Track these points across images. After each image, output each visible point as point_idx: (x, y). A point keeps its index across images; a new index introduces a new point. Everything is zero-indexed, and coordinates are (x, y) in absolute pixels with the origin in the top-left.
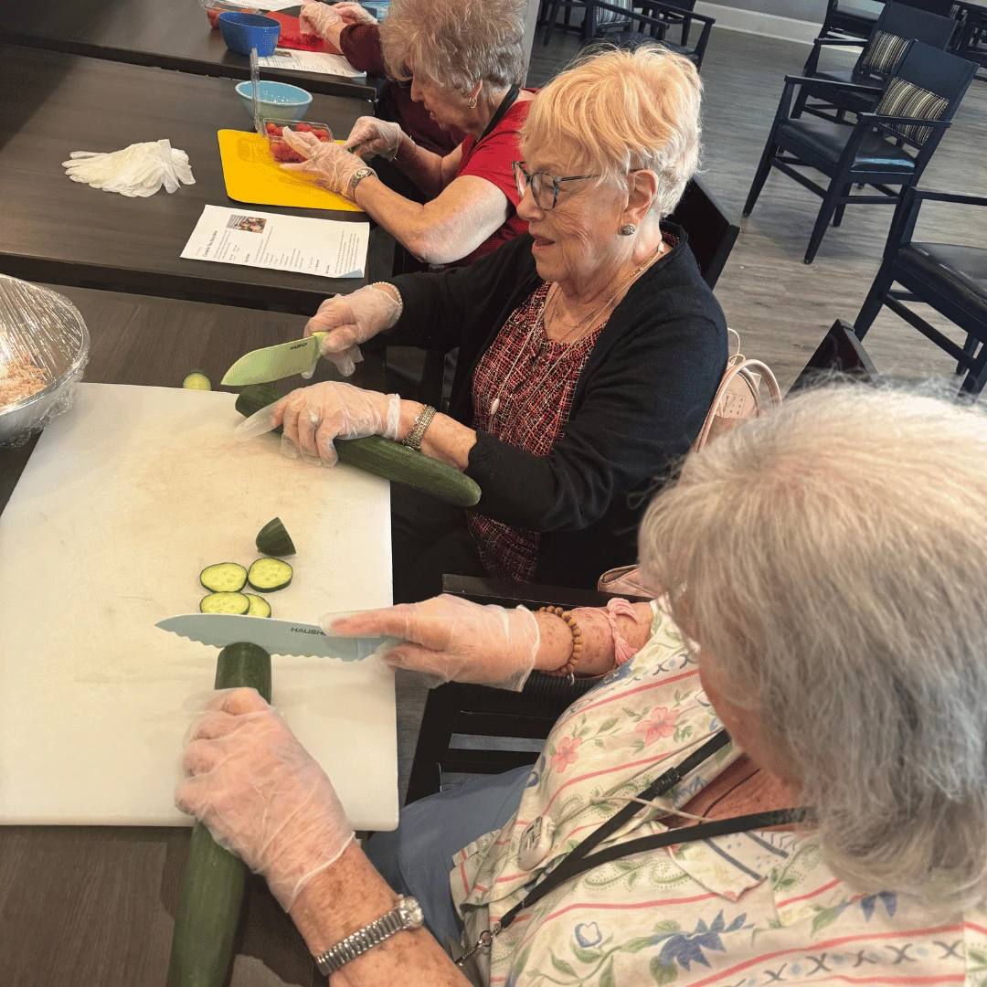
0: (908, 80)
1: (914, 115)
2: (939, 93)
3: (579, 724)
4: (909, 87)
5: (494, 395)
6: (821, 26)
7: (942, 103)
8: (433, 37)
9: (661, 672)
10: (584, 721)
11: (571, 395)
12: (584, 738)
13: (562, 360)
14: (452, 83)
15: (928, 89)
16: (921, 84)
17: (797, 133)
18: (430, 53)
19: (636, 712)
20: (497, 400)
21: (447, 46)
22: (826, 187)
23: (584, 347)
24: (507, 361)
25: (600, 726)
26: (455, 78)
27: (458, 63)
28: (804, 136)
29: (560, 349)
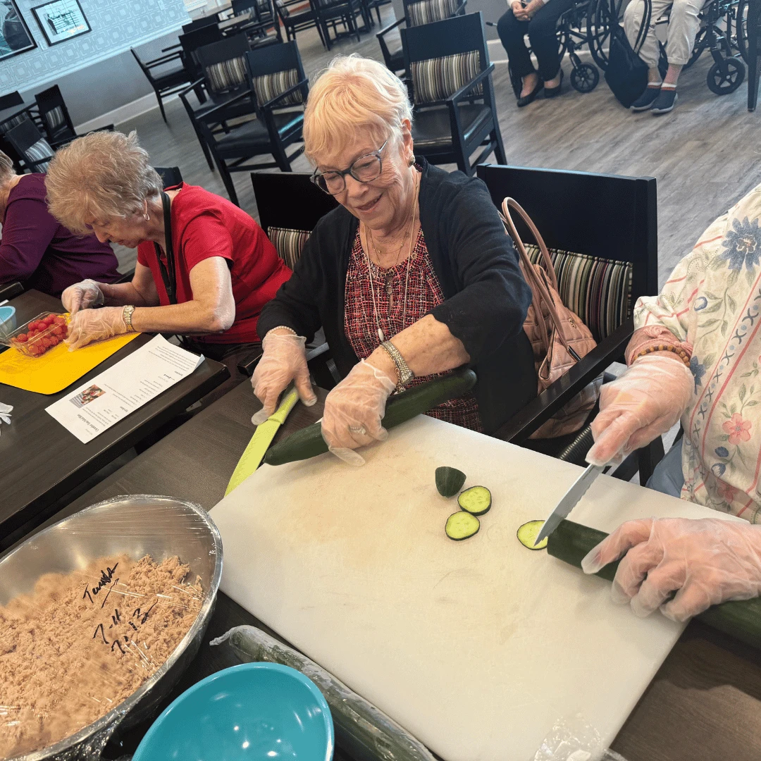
0: (262, 74)
1: (283, 90)
2: (286, 69)
3: (723, 410)
4: (266, 78)
5: (374, 328)
6: (154, 93)
7: (293, 73)
8: (101, 189)
9: (742, 338)
10: (724, 406)
11: (435, 282)
12: (738, 411)
13: (409, 272)
14: (129, 210)
15: (278, 71)
16: (272, 71)
17: (230, 145)
18: (103, 201)
19: (750, 371)
20: (380, 330)
21: (113, 189)
22: (273, 160)
23: (420, 254)
24: (367, 303)
25: (738, 398)
26: (130, 206)
27: (126, 196)
28: (236, 143)
29: (402, 268)
